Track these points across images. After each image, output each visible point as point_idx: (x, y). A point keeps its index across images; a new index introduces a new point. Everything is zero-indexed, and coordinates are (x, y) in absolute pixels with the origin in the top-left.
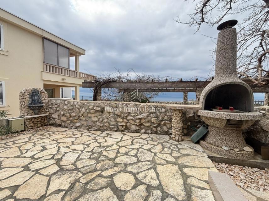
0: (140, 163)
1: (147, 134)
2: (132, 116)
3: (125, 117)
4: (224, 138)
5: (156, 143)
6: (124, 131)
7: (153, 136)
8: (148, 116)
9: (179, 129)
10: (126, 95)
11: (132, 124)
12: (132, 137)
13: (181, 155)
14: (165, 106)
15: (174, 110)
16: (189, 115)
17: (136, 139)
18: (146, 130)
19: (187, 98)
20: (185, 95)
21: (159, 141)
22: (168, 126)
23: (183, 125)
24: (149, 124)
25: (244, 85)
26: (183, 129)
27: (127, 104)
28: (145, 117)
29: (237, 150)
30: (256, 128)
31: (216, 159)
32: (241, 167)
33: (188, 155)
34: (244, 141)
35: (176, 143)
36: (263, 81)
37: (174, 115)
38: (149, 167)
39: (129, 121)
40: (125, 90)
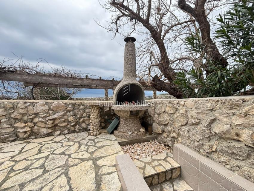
0: (47, 174)
1: (63, 136)
2: (41, 117)
3: (31, 120)
4: (129, 125)
5: (72, 144)
6: (28, 139)
7: (71, 136)
8: (64, 115)
9: (97, 124)
10: (37, 90)
11: (42, 128)
12: (40, 144)
13: (97, 148)
14: (83, 103)
15: (92, 106)
16: (106, 110)
17: (46, 145)
18: (62, 131)
19: (108, 94)
20: (106, 91)
21: (76, 140)
22: (87, 122)
23: (100, 120)
24: (66, 124)
25: (140, 86)
26: (101, 123)
27: (32, 103)
28: (60, 117)
29: (136, 132)
30: (146, 115)
31: (124, 143)
32: (139, 144)
33: (103, 147)
34: (140, 124)
35: (94, 137)
36: (150, 83)
37: (92, 111)
38: (59, 174)
39: (37, 124)
40: (36, 85)
